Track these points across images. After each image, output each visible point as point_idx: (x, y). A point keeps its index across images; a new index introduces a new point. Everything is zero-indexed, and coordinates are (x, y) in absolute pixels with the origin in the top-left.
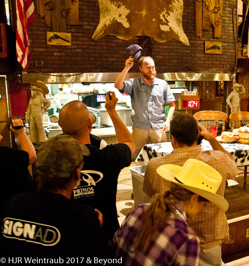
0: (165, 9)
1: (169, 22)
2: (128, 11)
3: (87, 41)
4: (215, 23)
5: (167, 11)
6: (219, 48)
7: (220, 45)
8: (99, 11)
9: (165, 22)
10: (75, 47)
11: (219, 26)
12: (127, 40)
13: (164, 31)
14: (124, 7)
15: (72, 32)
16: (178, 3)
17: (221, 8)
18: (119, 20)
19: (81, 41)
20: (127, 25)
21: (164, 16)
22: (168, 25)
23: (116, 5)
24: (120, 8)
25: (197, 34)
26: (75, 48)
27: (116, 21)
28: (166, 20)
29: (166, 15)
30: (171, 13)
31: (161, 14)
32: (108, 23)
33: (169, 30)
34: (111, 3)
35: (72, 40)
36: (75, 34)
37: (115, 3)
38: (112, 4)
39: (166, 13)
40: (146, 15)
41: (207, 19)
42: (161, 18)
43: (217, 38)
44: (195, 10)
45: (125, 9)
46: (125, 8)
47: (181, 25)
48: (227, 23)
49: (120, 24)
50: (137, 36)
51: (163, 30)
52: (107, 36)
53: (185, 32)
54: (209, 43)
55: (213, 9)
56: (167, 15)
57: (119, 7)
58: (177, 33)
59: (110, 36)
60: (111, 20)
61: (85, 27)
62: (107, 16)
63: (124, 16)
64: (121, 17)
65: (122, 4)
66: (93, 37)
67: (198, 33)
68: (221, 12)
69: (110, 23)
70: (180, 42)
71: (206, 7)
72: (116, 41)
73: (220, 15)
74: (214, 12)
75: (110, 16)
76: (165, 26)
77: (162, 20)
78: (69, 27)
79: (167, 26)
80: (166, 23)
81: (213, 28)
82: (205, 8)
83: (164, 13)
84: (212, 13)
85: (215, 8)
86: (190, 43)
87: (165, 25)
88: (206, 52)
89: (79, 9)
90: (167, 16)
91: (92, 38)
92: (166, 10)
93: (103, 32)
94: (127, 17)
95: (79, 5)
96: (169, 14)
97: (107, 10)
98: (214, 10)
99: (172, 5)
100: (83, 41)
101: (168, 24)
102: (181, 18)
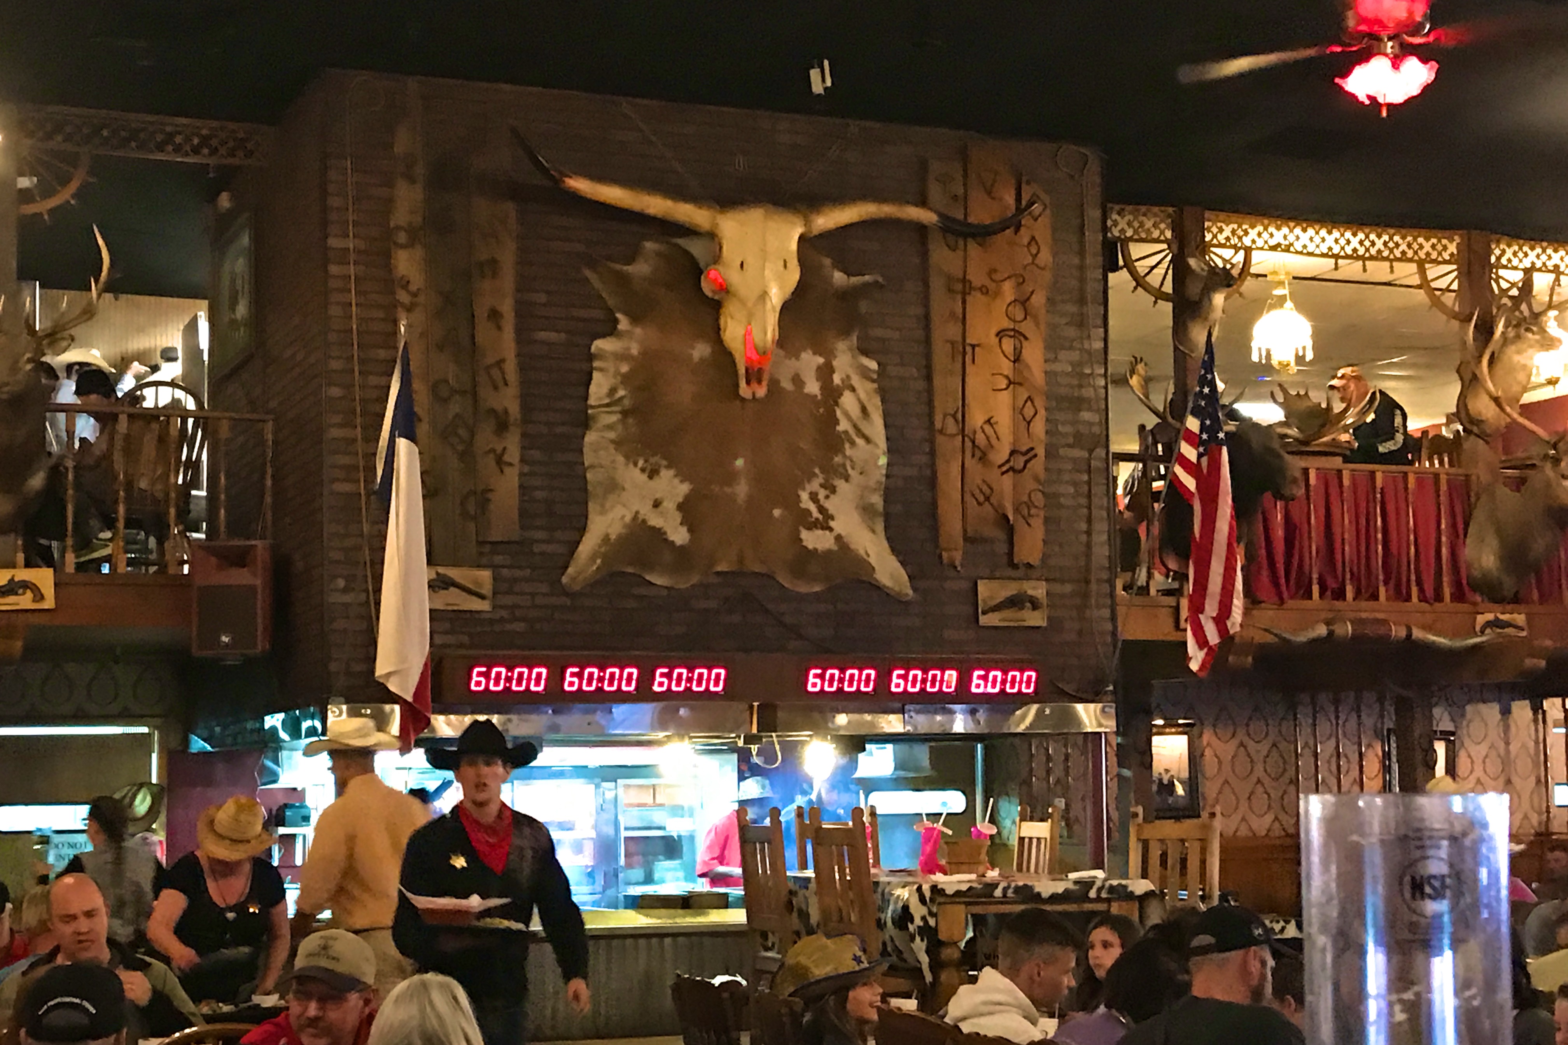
0: (817, 471)
1: (833, 518)
2: (684, 488)
3: (544, 595)
4: (1017, 510)
5: (826, 480)
6: (1035, 605)
7: (1038, 590)
8: (586, 490)
9: (821, 517)
10: (504, 613)
11: (1032, 521)
12: (682, 586)
13: (816, 550)
14: (671, 472)
15: (494, 567)
16: (869, 447)
17: (1041, 451)
18: (655, 521)
19: (522, 594)
20: (679, 536)
21: (814, 497)
22: (831, 529)
23: (643, 470)
24: (656, 478)
25: (945, 555)
26: (502, 620)
27: (644, 521)
28: (822, 509)
29: (822, 494)
30: (840, 484)
31: (804, 489)
32: (616, 530)
33: (835, 548)
34: (627, 464)
35: (495, 593)
36: (505, 572)
37: (641, 463)
38: (631, 465)
39: (822, 486)
40: (750, 499)
41: (981, 498)
42: (803, 505)
43: (1029, 566)
44: (933, 466)
45: (676, 481)
46: (676, 476)
47: (880, 527)
48: (1068, 507)
49: (658, 533)
50: (718, 573)
51: (810, 547)
52: (612, 575)
53: (894, 550)
54: (995, 584)
55: (1005, 455)
56: (827, 492)
57: (653, 473)
58: (865, 557)
59: (624, 573)
60: (628, 519)
61: (537, 549)
62: (612, 507)
63: (670, 505)
64: (660, 509)
65: (664, 463)
66: (564, 580)
67: (948, 550)
68: (1038, 465)
69: (624, 531)
70: (878, 588)
71: (978, 454)
72: (643, 591)
73: (1037, 479)
74: (1012, 469)
75: (624, 506)
76: (820, 532)
77: (808, 512)
78: (487, 549)
79: (827, 532)
80: (824, 523)
81: (1010, 530)
82: (973, 456)
83: (814, 485)
84: (1003, 473)
85: (1013, 453)
86: (915, 589)
87: (817, 528)
88: (984, 620)
89: (521, 486)
90: (827, 497)
91: (559, 581)
92: (821, 476)
93: (599, 561)
94: (680, 507)
95: (522, 475)
96: (833, 490)
97: (613, 487)
98: (1008, 461)
99: (845, 456)
100: (533, 595)
101: (832, 524)
102: (877, 500)
